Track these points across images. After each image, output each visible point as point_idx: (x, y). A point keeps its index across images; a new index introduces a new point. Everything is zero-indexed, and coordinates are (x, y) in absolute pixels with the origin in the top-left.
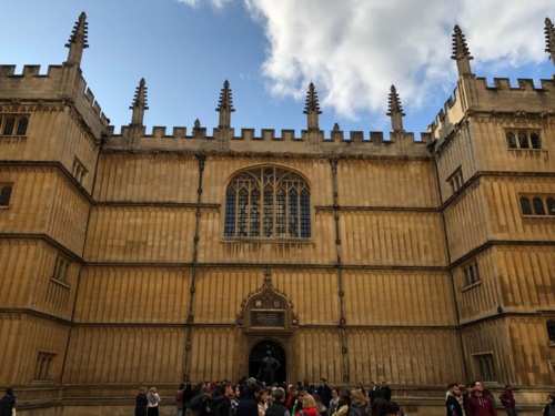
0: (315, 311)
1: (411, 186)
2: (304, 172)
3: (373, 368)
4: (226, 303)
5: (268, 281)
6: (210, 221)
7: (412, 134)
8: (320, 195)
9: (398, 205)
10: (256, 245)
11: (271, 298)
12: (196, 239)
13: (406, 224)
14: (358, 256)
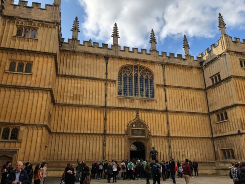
0: (157, 130)
1: (193, 79)
2: (151, 69)
3: (181, 154)
4: (120, 124)
5: (137, 116)
6: (112, 88)
7: (193, 57)
8: (158, 80)
9: (189, 86)
10: (132, 100)
11: (139, 123)
12: (106, 96)
13: (192, 95)
14: (174, 107)
